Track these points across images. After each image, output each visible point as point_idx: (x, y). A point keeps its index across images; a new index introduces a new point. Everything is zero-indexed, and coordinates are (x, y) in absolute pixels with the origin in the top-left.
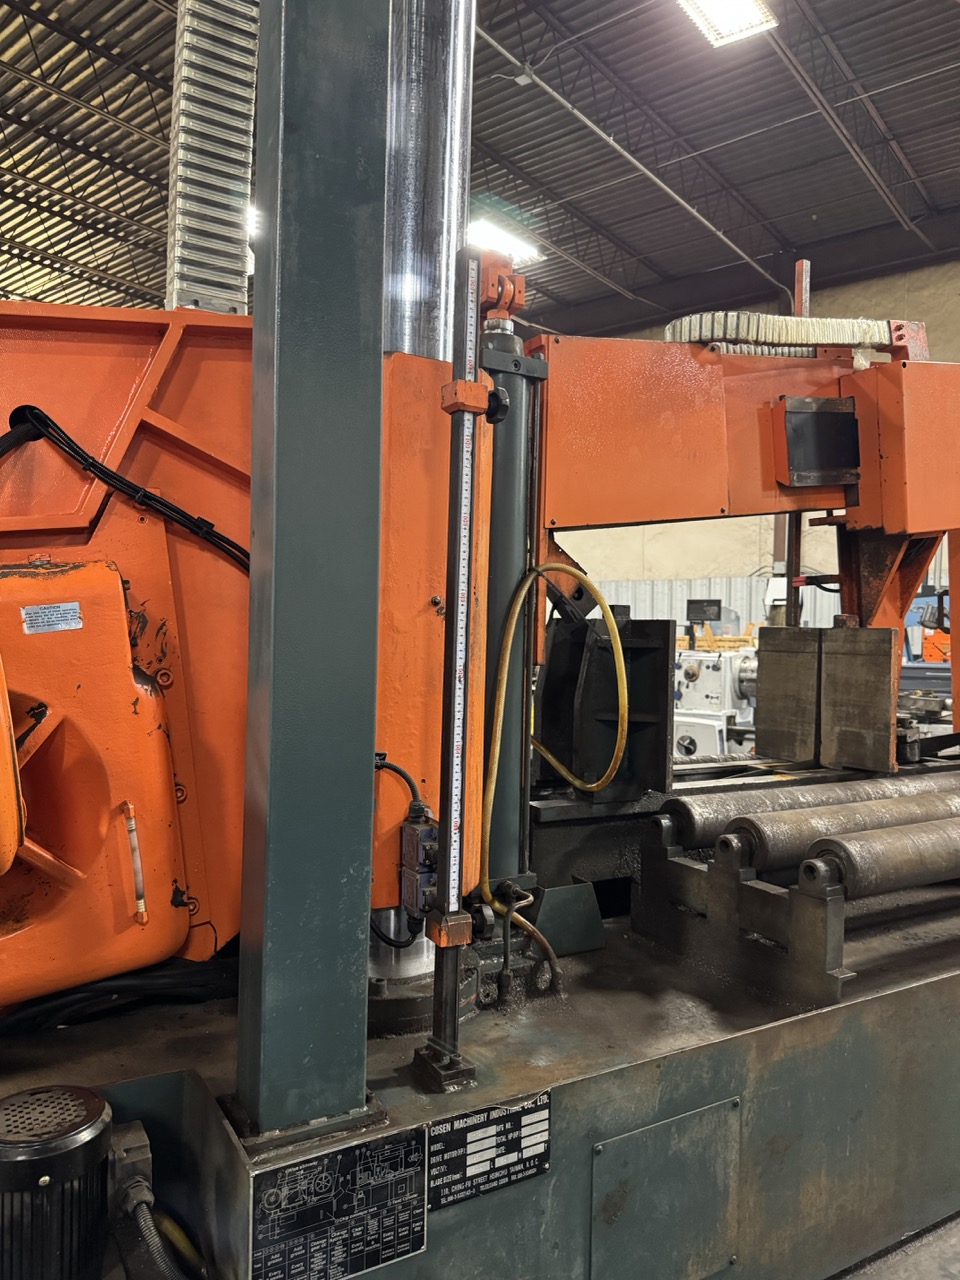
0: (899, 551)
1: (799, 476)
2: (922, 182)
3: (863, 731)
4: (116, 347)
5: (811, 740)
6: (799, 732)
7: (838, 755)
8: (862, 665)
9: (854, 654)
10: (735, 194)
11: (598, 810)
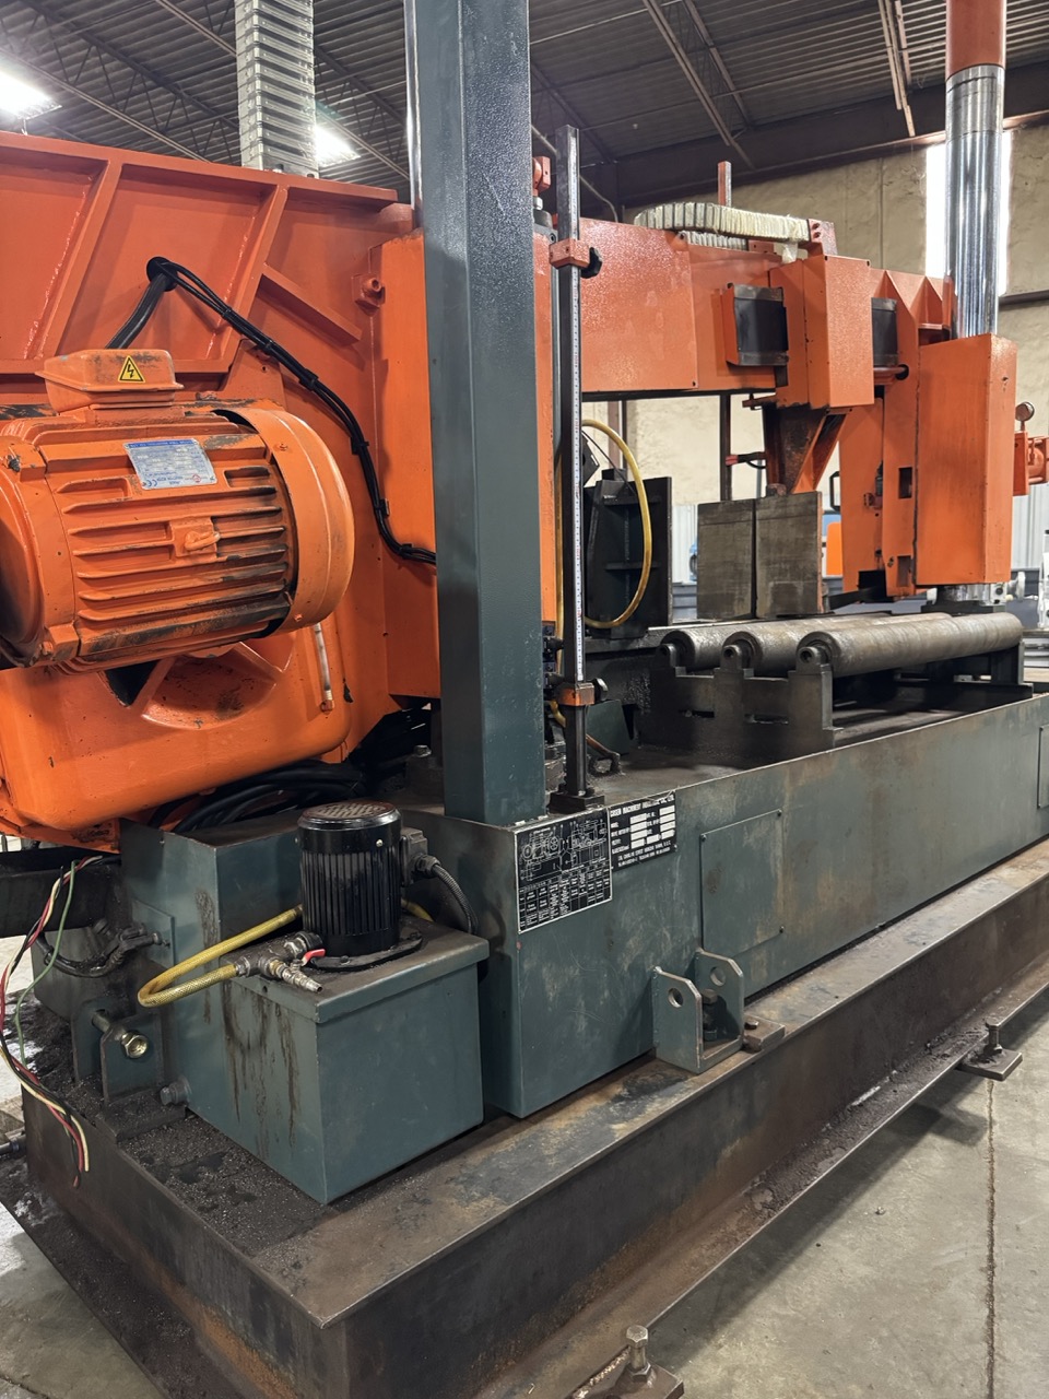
0: (818, 426)
1: (745, 357)
2: (741, 95)
3: (794, 582)
4: (225, 206)
5: (748, 598)
6: (737, 592)
7: (773, 606)
8: (792, 526)
9: (785, 517)
10: (556, 94)
11: (614, 645)
